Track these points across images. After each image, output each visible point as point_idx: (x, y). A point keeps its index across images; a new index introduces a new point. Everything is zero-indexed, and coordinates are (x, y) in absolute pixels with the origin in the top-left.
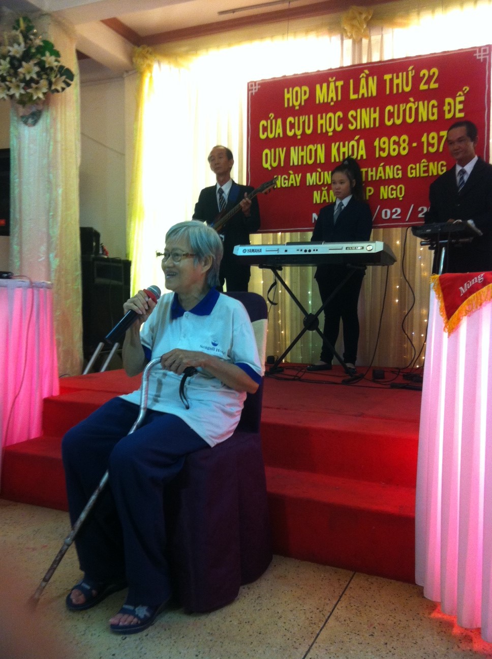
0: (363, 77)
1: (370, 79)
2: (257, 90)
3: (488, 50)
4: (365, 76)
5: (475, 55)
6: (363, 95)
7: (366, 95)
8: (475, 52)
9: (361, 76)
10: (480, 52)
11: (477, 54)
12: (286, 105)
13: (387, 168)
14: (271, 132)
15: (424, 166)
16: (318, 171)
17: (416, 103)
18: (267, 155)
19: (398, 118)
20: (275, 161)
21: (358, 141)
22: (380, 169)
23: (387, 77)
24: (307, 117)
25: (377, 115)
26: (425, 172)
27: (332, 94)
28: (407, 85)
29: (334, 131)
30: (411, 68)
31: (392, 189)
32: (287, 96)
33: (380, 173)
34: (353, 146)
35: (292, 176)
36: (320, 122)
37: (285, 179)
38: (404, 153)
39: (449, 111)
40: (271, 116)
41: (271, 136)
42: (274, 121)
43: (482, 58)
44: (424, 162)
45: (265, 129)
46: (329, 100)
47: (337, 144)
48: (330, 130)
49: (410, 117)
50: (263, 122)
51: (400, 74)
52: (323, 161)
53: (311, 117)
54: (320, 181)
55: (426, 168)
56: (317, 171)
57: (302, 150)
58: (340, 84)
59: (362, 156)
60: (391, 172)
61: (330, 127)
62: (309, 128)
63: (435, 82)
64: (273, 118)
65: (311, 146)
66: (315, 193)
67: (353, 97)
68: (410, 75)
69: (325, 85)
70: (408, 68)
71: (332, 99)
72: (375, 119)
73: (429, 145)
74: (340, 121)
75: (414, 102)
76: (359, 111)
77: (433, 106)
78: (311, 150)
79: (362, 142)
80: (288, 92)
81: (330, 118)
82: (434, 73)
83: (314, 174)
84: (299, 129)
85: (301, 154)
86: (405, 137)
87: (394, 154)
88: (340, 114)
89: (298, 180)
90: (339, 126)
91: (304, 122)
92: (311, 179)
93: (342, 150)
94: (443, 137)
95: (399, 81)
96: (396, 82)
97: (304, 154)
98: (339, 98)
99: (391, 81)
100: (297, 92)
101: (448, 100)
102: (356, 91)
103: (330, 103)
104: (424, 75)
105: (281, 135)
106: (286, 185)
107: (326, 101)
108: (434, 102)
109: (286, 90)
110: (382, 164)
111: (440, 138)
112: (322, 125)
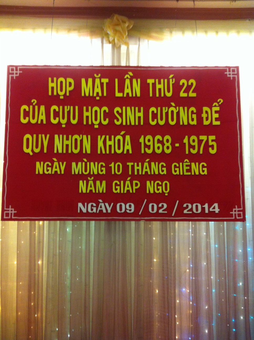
0: (127, 78)
1: (134, 81)
2: (18, 75)
3: (236, 70)
4: (129, 77)
5: (225, 73)
6: (128, 94)
7: (130, 95)
8: (226, 71)
9: (126, 77)
10: (229, 71)
11: (228, 73)
12: (50, 94)
13: (153, 164)
14: (34, 118)
15: (187, 166)
16: (84, 161)
17: (178, 108)
18: (28, 139)
19: (162, 119)
20: (37, 147)
21: (124, 136)
22: (146, 164)
23: (150, 81)
24: (72, 107)
25: (141, 114)
26: (187, 171)
27: (98, 90)
28: (169, 91)
29: (100, 124)
30: (171, 76)
31: (158, 185)
32: (51, 85)
33: (146, 168)
34: (119, 140)
35: (56, 164)
36: (85, 114)
37: (48, 166)
38: (168, 151)
39: (207, 119)
40: (34, 102)
41: (33, 122)
42: (36, 107)
43: (231, 76)
44: (186, 162)
45: (26, 114)
46: (95, 95)
47: (103, 137)
48: (96, 123)
49: (172, 120)
50: (25, 107)
51: (162, 80)
52: (89, 152)
53: (77, 108)
54: (86, 171)
55: (188, 168)
56: (82, 161)
57: (67, 139)
58: (105, 81)
59: (128, 151)
60: (156, 168)
61: (96, 120)
62: (74, 118)
63: (193, 92)
64: (36, 104)
65: (76, 136)
66: (81, 182)
67: (118, 95)
68: (171, 83)
69: (90, 80)
70: (169, 76)
71: (98, 93)
72: (139, 118)
73: (191, 146)
74: (106, 115)
75: (175, 107)
76: (124, 108)
77: (192, 112)
78: (76, 140)
79: (128, 138)
80: (52, 81)
81: (96, 112)
82: (192, 84)
83: (80, 164)
84: (63, 118)
85: (66, 142)
86: (167, 137)
87: (159, 152)
88: (105, 108)
89: (63, 168)
90: (105, 120)
91: (69, 112)
92: (77, 168)
93: (108, 143)
94: (203, 140)
95: (161, 86)
96: (158, 87)
97: (69, 142)
98: (105, 94)
99: (154, 85)
100: (61, 83)
101: (205, 109)
102: (121, 90)
103: (95, 97)
104: (183, 84)
105: (44, 122)
106: (50, 172)
107: (91, 95)
108: (193, 109)
109: (50, 79)
110: (147, 160)
111: (200, 142)
112: (87, 117)
